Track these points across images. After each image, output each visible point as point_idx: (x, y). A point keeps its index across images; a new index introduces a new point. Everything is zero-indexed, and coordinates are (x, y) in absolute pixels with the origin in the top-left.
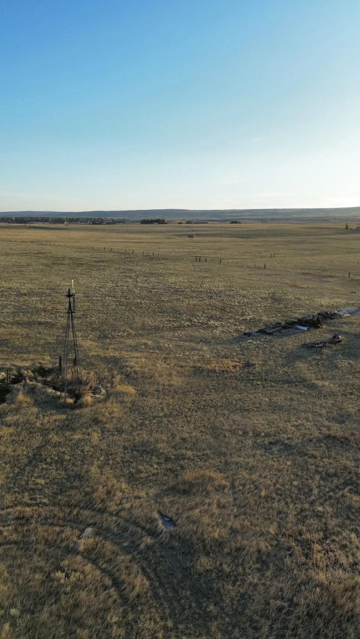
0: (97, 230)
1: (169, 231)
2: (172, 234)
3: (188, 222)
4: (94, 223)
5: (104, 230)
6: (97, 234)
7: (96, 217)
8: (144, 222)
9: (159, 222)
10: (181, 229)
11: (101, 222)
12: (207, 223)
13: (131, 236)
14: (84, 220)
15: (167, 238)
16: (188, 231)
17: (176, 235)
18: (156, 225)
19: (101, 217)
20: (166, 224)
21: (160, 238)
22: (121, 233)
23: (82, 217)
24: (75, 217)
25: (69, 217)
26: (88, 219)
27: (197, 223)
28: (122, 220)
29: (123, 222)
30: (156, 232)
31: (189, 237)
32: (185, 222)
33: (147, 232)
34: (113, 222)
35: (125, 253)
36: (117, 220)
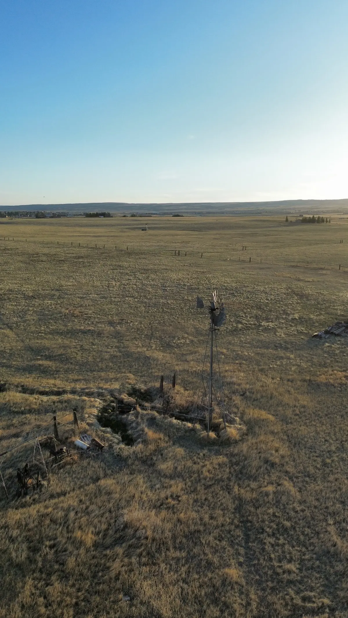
0: (44, 224)
2: (122, 227)
3: (133, 216)
5: (51, 224)
6: (47, 228)
9: (104, 215)
10: (129, 222)
11: (43, 216)
12: (151, 216)
14: (24, 213)
15: (121, 232)
16: (138, 224)
17: (129, 228)
18: (102, 218)
20: (112, 217)
22: (71, 226)
23: (20, 211)
24: (14, 211)
26: (27, 212)
27: (141, 216)
28: (62, 213)
29: (64, 215)
30: (106, 225)
31: (143, 230)
32: (129, 215)
33: (97, 226)
34: (54, 216)
35: (96, 248)
36: (57, 214)
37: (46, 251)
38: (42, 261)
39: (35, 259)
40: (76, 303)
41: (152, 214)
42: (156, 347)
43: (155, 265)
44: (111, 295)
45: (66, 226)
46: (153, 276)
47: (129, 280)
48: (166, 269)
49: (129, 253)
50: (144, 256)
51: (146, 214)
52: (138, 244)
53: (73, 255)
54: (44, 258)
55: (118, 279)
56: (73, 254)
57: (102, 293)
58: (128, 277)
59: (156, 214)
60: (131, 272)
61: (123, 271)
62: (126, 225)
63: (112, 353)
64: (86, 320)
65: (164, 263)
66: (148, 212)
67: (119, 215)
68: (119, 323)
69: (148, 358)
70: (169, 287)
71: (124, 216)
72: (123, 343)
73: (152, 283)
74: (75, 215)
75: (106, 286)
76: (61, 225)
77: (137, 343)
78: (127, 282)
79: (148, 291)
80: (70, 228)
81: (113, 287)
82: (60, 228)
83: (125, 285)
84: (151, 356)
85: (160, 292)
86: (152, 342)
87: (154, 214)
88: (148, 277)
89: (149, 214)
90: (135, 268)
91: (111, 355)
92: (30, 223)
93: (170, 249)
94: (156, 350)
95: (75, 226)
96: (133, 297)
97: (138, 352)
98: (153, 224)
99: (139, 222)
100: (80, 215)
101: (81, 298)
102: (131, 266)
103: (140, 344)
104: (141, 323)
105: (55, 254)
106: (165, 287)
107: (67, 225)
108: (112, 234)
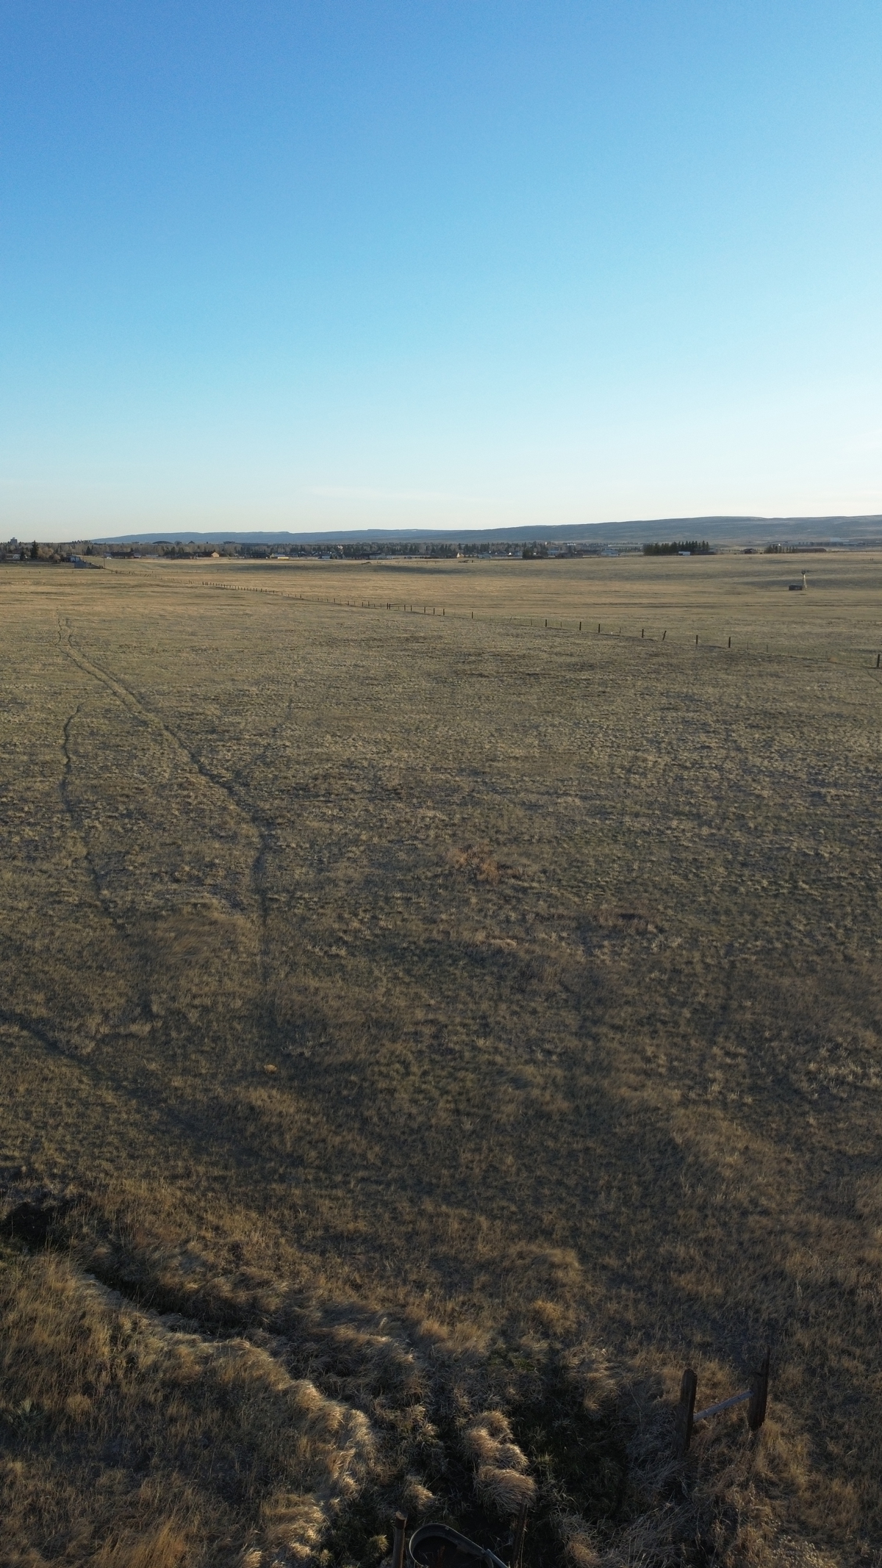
0: (538, 573)
1: (727, 574)
2: (736, 579)
3: (772, 549)
4: (527, 556)
5: (554, 573)
6: (540, 583)
7: (529, 542)
8: (652, 550)
9: (693, 549)
10: (755, 568)
11: (543, 554)
12: (822, 551)
13: (628, 586)
14: (501, 547)
15: (728, 593)
16: (782, 573)
17: (752, 584)
18: (687, 556)
19: (538, 541)
20: (712, 553)
21: (710, 593)
22: (602, 578)
23: (495, 542)
24: (479, 542)
25: (464, 542)
26: (509, 546)
27: (794, 551)
28: (591, 545)
29: (593, 551)
30: (693, 576)
31: (792, 588)
32: (762, 549)
33: (668, 577)
34: (571, 553)
35: (641, 639)
36: (579, 548)
37: (505, 645)
38: (481, 675)
39: (467, 667)
40: (505, 828)
41: (828, 544)
42: (727, 1087)
43: (803, 699)
44: (628, 802)
45: (589, 578)
46: (787, 739)
47: (703, 747)
48: (839, 716)
49: (731, 657)
50: (774, 667)
51: (812, 544)
52: (765, 629)
53: (569, 660)
54: (490, 668)
55: (670, 743)
56: (571, 655)
57: (603, 792)
58: (703, 737)
59: (841, 545)
60: (718, 721)
61: (695, 715)
62: (747, 574)
63: (536, 1092)
64: (507, 900)
65: (835, 694)
66: (815, 541)
67: (737, 548)
68: (615, 933)
69: (672, 1153)
70: (835, 785)
71: (748, 552)
72: (596, 1038)
73: (779, 765)
74: (620, 551)
75: (622, 767)
76: (577, 574)
77: (649, 1051)
78: (695, 756)
79: (758, 796)
80: (597, 582)
81: (644, 775)
82: (573, 583)
83: (686, 768)
84: (688, 1144)
85: (800, 804)
86: (714, 1057)
87: (834, 544)
88: (768, 744)
89: (821, 544)
90: (737, 706)
91: (529, 1103)
92: (503, 572)
93: (862, 647)
94: (725, 1106)
95: (610, 579)
96: (698, 816)
97: (645, 1108)
98: (824, 571)
99: (786, 566)
100: (636, 549)
101: (532, 807)
102: (725, 699)
103: (662, 1060)
104: (693, 942)
105: (524, 657)
106: (823, 784)
107: (590, 576)
108: (702, 600)
